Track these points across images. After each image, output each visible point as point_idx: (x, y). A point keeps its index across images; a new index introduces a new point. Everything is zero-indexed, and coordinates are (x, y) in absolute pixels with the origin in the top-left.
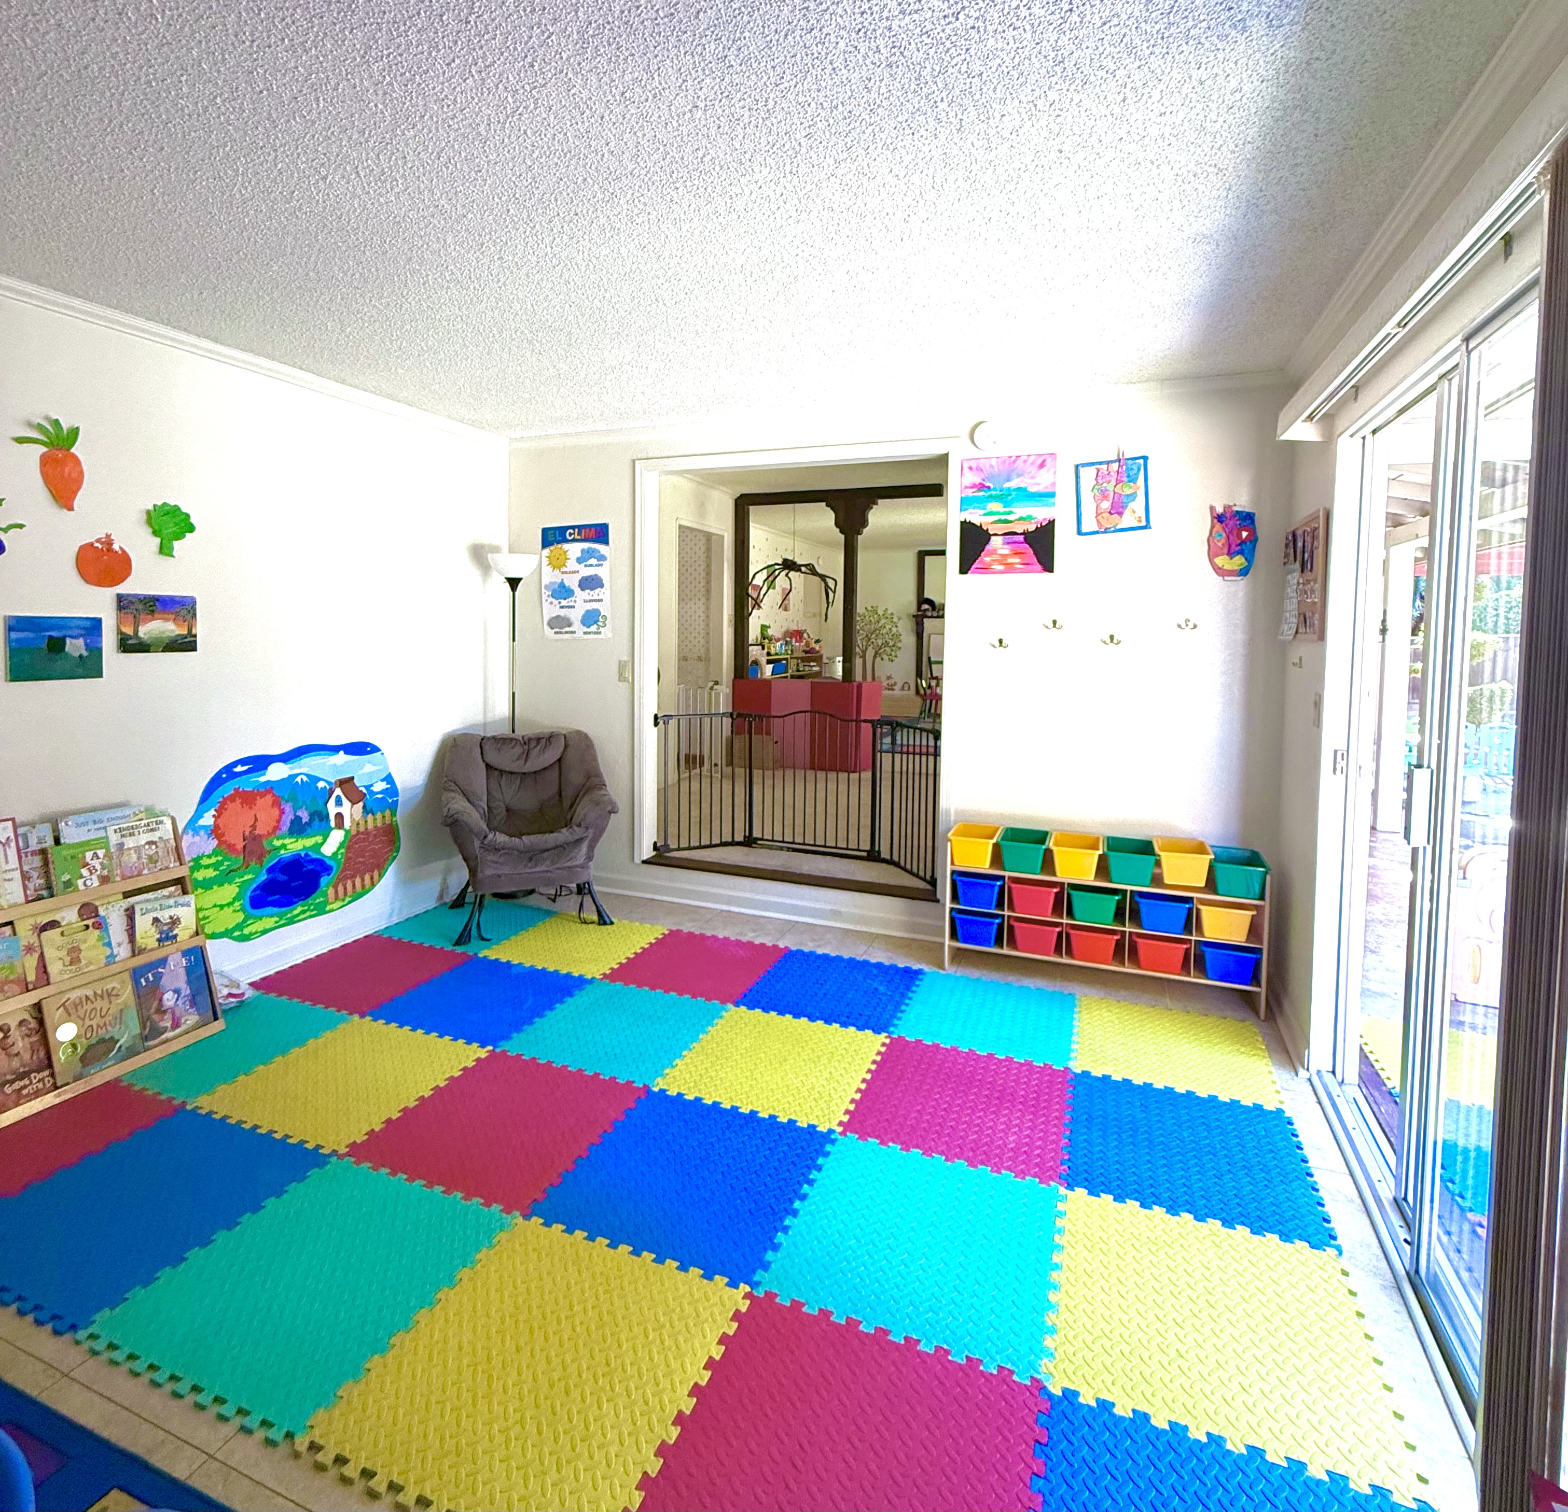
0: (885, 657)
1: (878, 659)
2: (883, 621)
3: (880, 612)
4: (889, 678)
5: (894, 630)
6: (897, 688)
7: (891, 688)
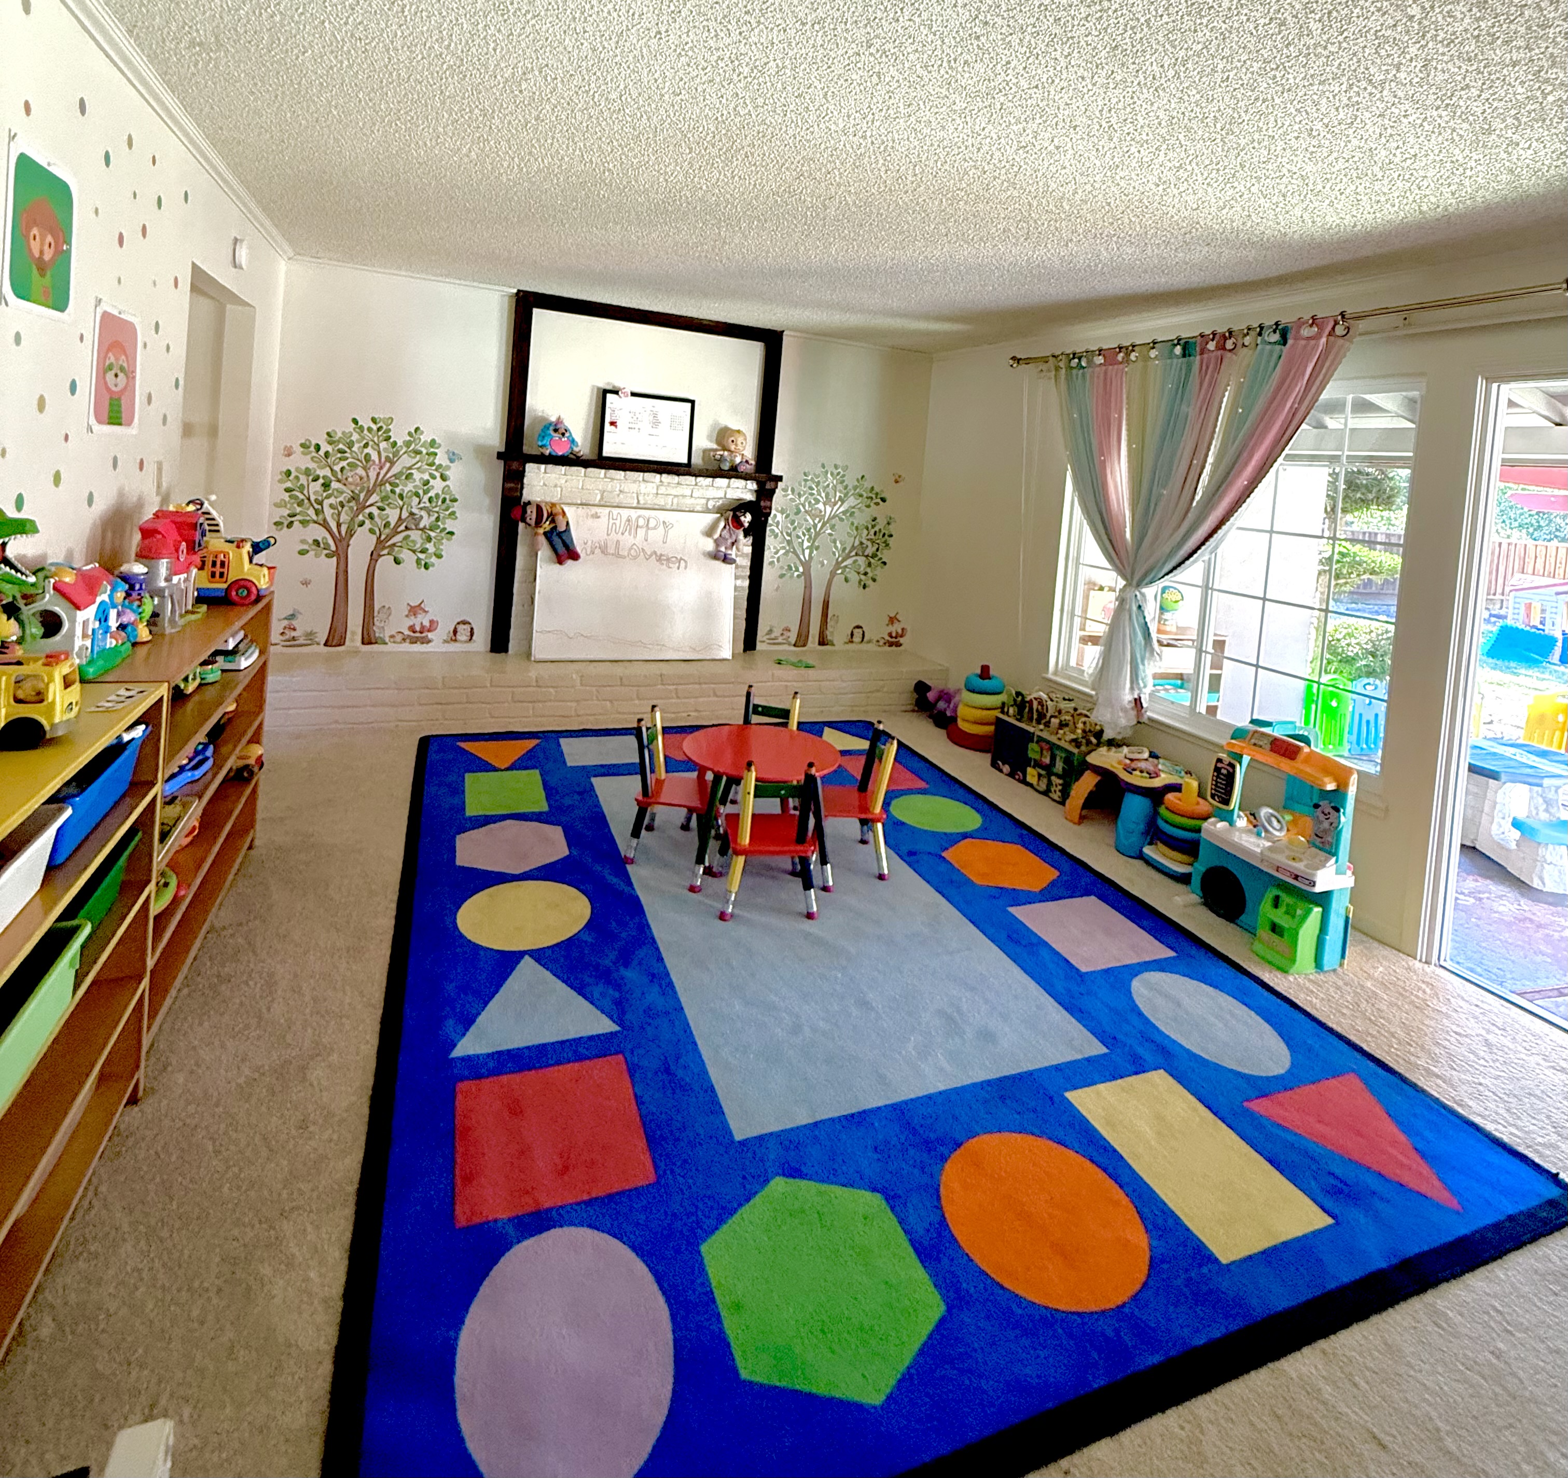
0: (405, 555)
1: (385, 562)
2: (405, 461)
3: (399, 436)
4: (414, 610)
5: (437, 485)
6: (437, 637)
7: (419, 635)
